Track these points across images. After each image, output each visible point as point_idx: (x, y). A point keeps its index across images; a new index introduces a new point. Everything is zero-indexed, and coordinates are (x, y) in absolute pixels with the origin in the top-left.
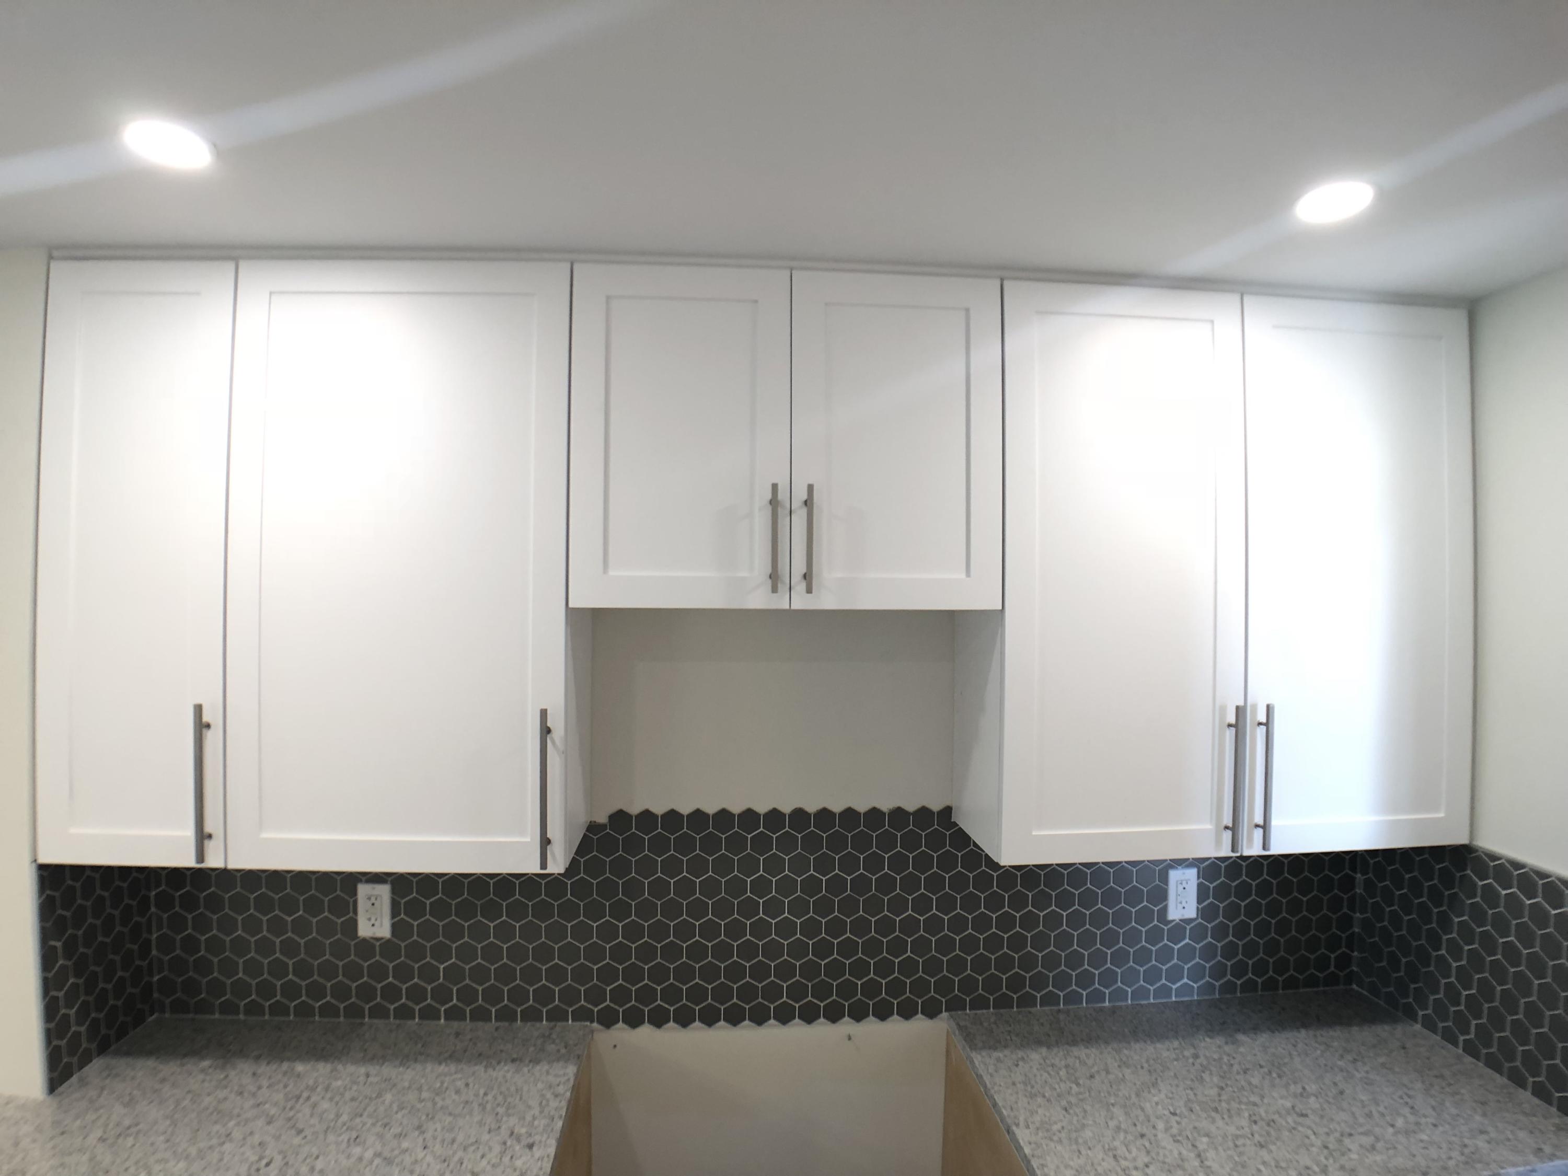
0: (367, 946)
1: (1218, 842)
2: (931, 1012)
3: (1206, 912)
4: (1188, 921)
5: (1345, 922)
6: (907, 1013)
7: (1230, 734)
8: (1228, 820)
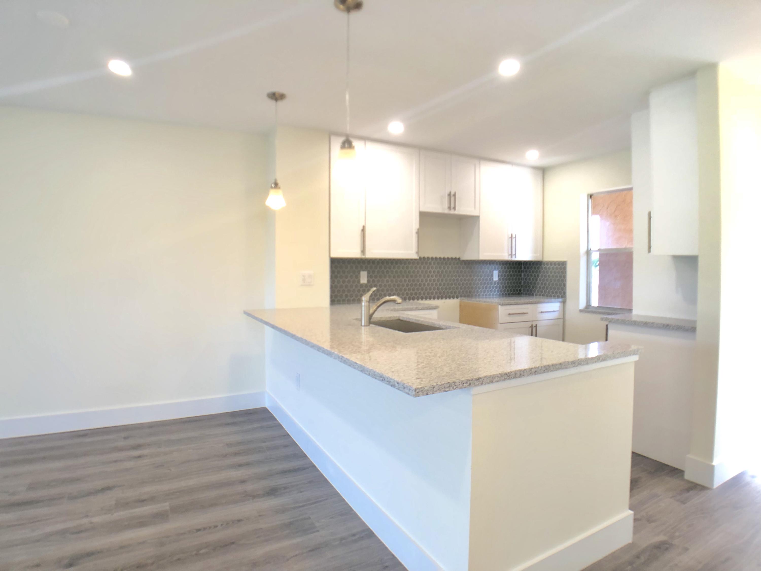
0: (362, 285)
1: (508, 257)
2: (457, 298)
3: (499, 279)
4: (496, 281)
5: (520, 283)
6: (454, 298)
7: (510, 239)
8: (510, 253)
